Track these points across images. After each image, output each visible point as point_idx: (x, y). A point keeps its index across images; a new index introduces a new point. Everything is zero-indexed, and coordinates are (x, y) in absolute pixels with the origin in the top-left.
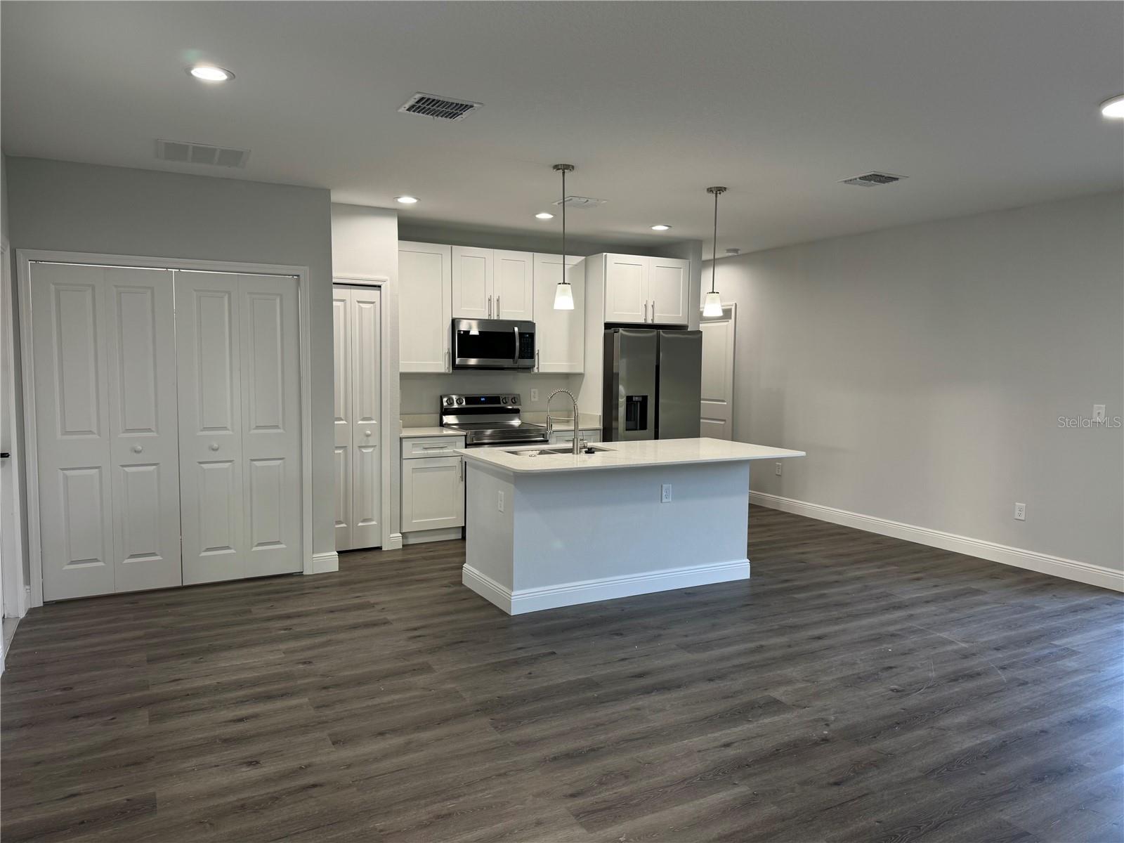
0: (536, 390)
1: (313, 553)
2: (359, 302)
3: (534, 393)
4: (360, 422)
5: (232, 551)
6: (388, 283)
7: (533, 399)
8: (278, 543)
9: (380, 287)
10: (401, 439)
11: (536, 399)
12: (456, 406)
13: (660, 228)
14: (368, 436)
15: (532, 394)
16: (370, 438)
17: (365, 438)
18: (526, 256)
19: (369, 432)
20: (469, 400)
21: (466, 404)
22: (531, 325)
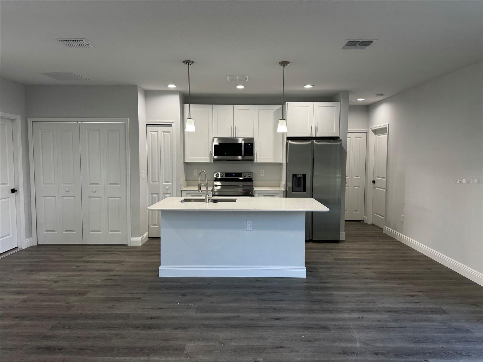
0: (263, 171)
1: (131, 237)
2: (163, 132)
3: (262, 172)
4: (164, 183)
5: (101, 233)
6: (175, 123)
7: (261, 175)
8: (118, 231)
9: (171, 125)
10: (181, 191)
11: (263, 175)
12: (219, 177)
13: (308, 87)
14: (167, 189)
15: (261, 173)
16: (168, 190)
17: (166, 190)
18: (250, 107)
19: (167, 188)
20: (227, 175)
21: (225, 176)
22: (252, 139)
